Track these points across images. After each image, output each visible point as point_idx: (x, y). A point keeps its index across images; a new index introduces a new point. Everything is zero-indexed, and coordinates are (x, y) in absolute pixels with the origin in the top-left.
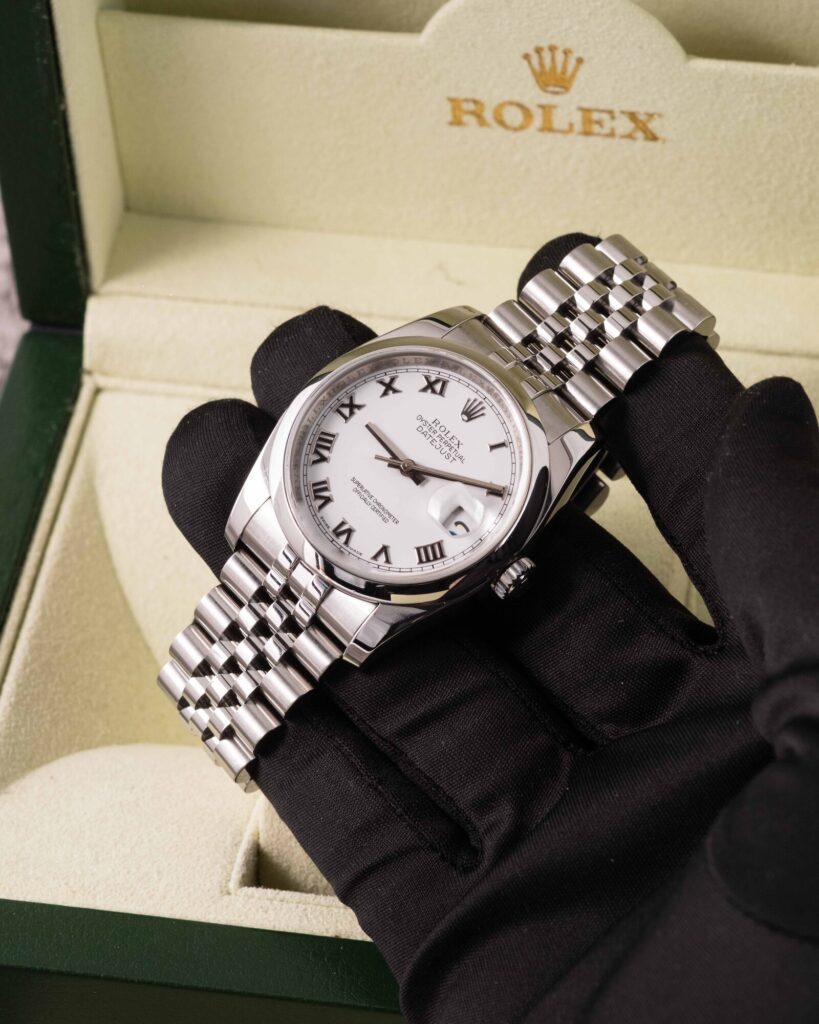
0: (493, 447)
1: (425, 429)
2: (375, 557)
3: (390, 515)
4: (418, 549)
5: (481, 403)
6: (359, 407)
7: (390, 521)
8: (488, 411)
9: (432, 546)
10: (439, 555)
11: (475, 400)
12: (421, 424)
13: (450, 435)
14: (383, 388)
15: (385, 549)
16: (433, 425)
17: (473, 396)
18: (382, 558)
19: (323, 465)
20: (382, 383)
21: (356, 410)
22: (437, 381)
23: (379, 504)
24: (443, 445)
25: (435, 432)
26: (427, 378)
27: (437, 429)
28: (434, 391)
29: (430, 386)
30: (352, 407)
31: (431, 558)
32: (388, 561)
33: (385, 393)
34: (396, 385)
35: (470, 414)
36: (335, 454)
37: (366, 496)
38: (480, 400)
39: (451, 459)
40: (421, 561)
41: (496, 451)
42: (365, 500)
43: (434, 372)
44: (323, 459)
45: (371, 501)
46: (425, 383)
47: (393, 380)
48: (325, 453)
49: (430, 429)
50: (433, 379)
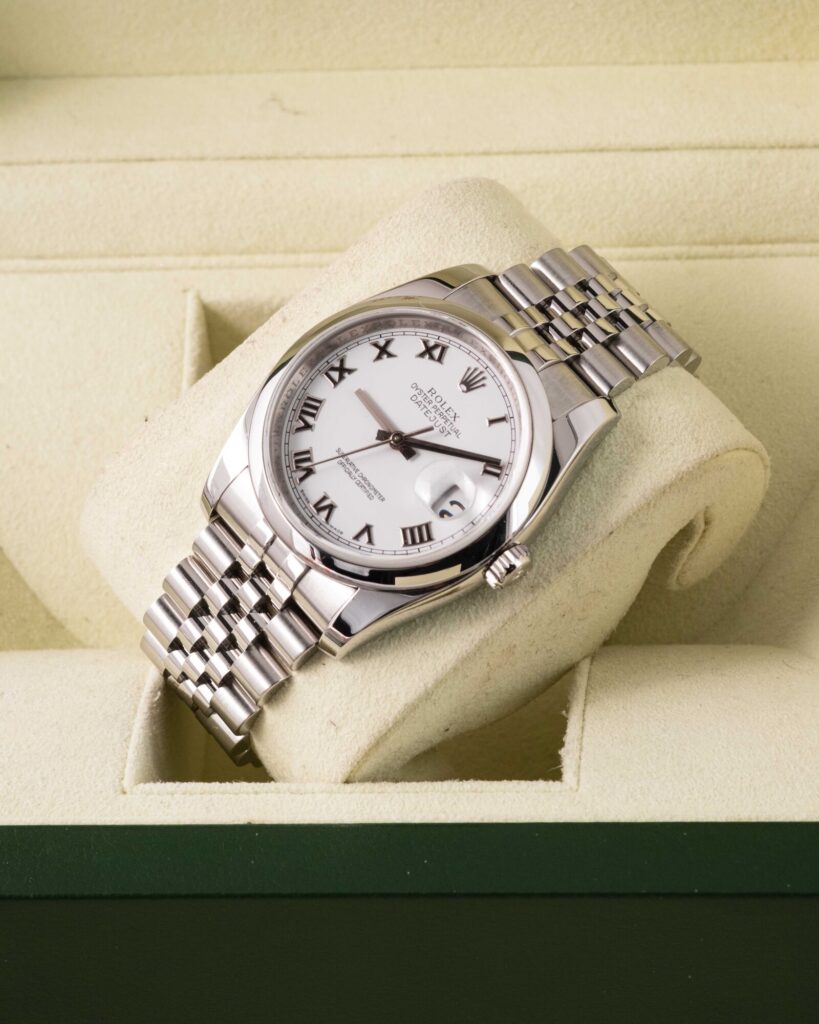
0: (492, 422)
1: (420, 398)
2: (357, 537)
3: (376, 491)
4: (404, 531)
5: (481, 373)
6: (350, 371)
7: (376, 497)
8: (489, 382)
9: (420, 528)
10: (426, 538)
11: (476, 369)
12: (416, 393)
13: (446, 407)
14: (377, 351)
15: (368, 529)
16: (429, 395)
17: (474, 364)
18: (365, 537)
19: (306, 434)
20: (376, 345)
21: (346, 375)
22: (436, 346)
23: (365, 479)
24: (438, 417)
25: (430, 402)
26: (425, 343)
27: (433, 399)
28: (432, 357)
29: (428, 351)
30: (343, 370)
31: (418, 541)
32: (370, 541)
33: (379, 357)
34: (391, 349)
35: (469, 384)
36: (321, 422)
37: (351, 469)
38: (481, 369)
39: (446, 433)
40: (406, 544)
41: (496, 426)
42: (350, 473)
43: (433, 337)
44: (308, 426)
45: (356, 475)
46: (423, 348)
47: (388, 343)
48: (310, 420)
49: (424, 397)
50: (431, 343)
